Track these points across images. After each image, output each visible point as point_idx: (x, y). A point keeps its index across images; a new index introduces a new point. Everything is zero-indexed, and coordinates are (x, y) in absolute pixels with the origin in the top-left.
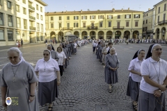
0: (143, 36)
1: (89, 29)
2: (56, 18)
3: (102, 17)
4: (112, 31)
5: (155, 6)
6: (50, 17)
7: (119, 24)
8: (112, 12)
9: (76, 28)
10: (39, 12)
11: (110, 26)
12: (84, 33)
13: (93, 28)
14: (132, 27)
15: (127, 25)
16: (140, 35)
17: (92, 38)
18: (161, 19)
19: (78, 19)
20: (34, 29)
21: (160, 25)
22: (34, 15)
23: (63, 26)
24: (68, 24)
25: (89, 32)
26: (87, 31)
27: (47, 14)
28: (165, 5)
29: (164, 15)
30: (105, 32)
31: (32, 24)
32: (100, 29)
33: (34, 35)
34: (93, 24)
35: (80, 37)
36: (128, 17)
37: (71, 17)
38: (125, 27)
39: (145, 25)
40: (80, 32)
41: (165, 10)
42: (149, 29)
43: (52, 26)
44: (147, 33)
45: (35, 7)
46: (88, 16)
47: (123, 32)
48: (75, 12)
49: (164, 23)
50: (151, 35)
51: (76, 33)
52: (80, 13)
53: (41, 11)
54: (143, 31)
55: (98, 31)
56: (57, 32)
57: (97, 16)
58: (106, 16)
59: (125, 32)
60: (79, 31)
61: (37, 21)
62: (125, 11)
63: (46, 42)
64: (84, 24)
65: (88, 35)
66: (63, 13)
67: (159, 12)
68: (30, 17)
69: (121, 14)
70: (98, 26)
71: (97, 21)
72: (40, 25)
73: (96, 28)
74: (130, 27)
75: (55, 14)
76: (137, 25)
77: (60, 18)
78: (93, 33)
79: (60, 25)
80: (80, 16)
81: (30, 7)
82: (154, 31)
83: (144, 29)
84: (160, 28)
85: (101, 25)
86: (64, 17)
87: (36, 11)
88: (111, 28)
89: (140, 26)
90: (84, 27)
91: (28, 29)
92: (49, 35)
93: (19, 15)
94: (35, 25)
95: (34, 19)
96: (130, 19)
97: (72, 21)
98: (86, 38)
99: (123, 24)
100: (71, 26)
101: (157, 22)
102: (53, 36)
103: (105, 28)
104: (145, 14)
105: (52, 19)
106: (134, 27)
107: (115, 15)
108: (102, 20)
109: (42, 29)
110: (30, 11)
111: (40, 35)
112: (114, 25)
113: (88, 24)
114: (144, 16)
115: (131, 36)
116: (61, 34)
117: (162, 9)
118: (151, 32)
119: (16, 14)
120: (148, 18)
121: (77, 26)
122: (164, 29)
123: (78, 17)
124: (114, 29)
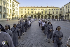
0: (60, 18)
2: (24, 9)
3: (43, 9)
5: (65, 5)
7: (50, 12)
8: (47, 7)
9: (32, 14)
10: (17, 7)
11: (46, 13)
12: (35, 16)
13: (39, 14)
14: (55, 14)
15: (53, 13)
16: (59, 17)
18: (67, 11)
20: (15, 14)
21: (67, 13)
22: (15, 8)
24: (29, 12)
25: (37, 16)
26: (36, 15)
27: (20, 8)
28: (69, 5)
29: (69, 9)
30: (44, 16)
31: (13, 12)
32: (42, 14)
33: (14, 16)
34: (39, 12)
36: (53, 10)
37: (30, 9)
38: (52, 14)
39: (61, 13)
41: (69, 7)
42: (62, 15)
44: (61, 17)
45: (15, 4)
46: (37, 9)
47: (51, 16)
48: (31, 7)
49: (68, 13)
50: (63, 17)
51: (32, 16)
52: (34, 7)
53: (18, 6)
54: (60, 16)
55: (41, 15)
56: (24, 15)
57: (41, 9)
58: (44, 9)
59: (52, 16)
60: (33, 15)
61: (16, 10)
62: (52, 7)
63: (19, 19)
64: (35, 12)
66: (26, 7)
67: (66, 8)
68: (13, 9)
70: (41, 13)
71: (41, 11)
72: (17, 12)
74: (54, 14)
75: (23, 7)
77: (25, 10)
78: (39, 16)
79: (25, 12)
80: (34, 9)
81: (13, 4)
82: (64, 16)
83: (60, 15)
84: (67, 15)
85: (42, 13)
86: (27, 9)
87: (15, 6)
89: (59, 13)
90: (35, 13)
91: (12, 14)
92: (20, 16)
93: (8, 7)
94: (15, 12)
97: (30, 11)
98: (36, 18)
100: (30, 13)
101: (65, 12)
102: (22, 17)
103: (44, 14)
104: (61, 9)
105: (22, 10)
106: (56, 14)
107: (48, 9)
108: (43, 11)
109: (18, 14)
110: (13, 6)
111: (17, 16)
112: (48, 13)
113: (37, 12)
114: (60, 10)
115: (55, 18)
117: (68, 7)
118: (63, 16)
119: (7, 7)
120: (62, 10)
121: (32, 13)
122: (68, 15)
124: (48, 15)
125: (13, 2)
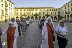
0: (59, 19)
1: (34, 15)
2: (19, 10)
3: (40, 10)
4: (45, 16)
5: (64, 5)
6: (16, 10)
7: (48, 13)
10: (10, 7)
11: (44, 14)
12: (32, 17)
13: (36, 15)
15: (52, 14)
17: (36, 20)
18: (67, 11)
19: (29, 11)
20: (8, 15)
21: (66, 14)
22: (8, 8)
23: (22, 14)
24: (25, 13)
25: (34, 17)
26: (34, 16)
27: (15, 8)
28: (68, 5)
29: (68, 9)
30: (42, 17)
31: (6, 13)
32: (40, 15)
34: (36, 13)
35: (30, 19)
36: (52, 10)
37: (26, 10)
38: (51, 15)
39: (59, 14)
40: (30, 17)
42: (61, 16)
43: (17, 14)
45: (9, 4)
46: (34, 9)
48: (28, 8)
50: (62, 18)
53: (12, 6)
55: (39, 16)
56: (19, 17)
57: (38, 9)
58: (42, 10)
61: (9, 11)
64: (32, 13)
65: (34, 18)
66: (22, 8)
67: (66, 8)
69: (49, 9)
70: (39, 14)
71: (38, 12)
72: (11, 13)
73: (38, 15)
74: (53, 15)
75: (19, 8)
76: (56, 14)
77: (21, 10)
78: (36, 17)
79: (21, 13)
82: (64, 17)
83: (59, 16)
84: (67, 15)
85: (40, 14)
86: (23, 10)
88: (45, 15)
90: (32, 14)
91: (4, 15)
92: (15, 18)
94: (8, 13)
95: (8, 10)
96: (53, 11)
97: (27, 12)
98: (33, 19)
99: (50, 14)
100: (26, 14)
101: (65, 12)
103: (42, 15)
105: (17, 10)
107: (46, 9)
109: (12, 15)
111: (11, 18)
112: (46, 14)
113: (34, 13)
114: (59, 10)
115: (53, 19)
116: (21, 17)
121: (29, 14)
123: (29, 10)
124: (46, 16)
125: (5, 1)
